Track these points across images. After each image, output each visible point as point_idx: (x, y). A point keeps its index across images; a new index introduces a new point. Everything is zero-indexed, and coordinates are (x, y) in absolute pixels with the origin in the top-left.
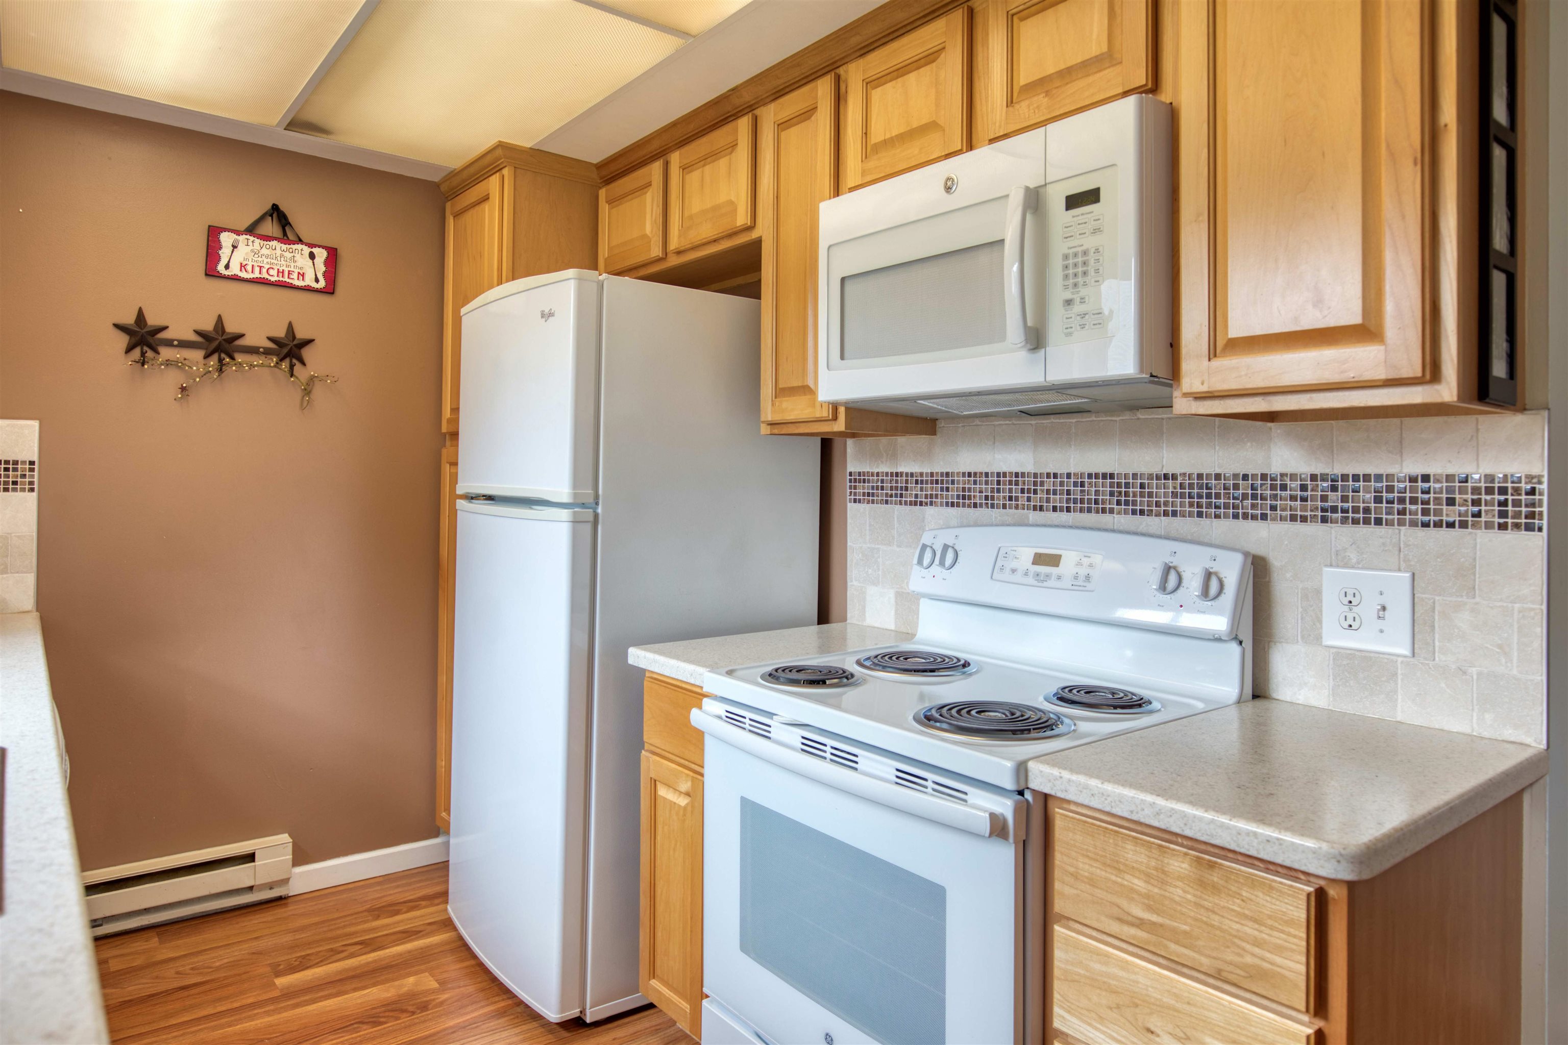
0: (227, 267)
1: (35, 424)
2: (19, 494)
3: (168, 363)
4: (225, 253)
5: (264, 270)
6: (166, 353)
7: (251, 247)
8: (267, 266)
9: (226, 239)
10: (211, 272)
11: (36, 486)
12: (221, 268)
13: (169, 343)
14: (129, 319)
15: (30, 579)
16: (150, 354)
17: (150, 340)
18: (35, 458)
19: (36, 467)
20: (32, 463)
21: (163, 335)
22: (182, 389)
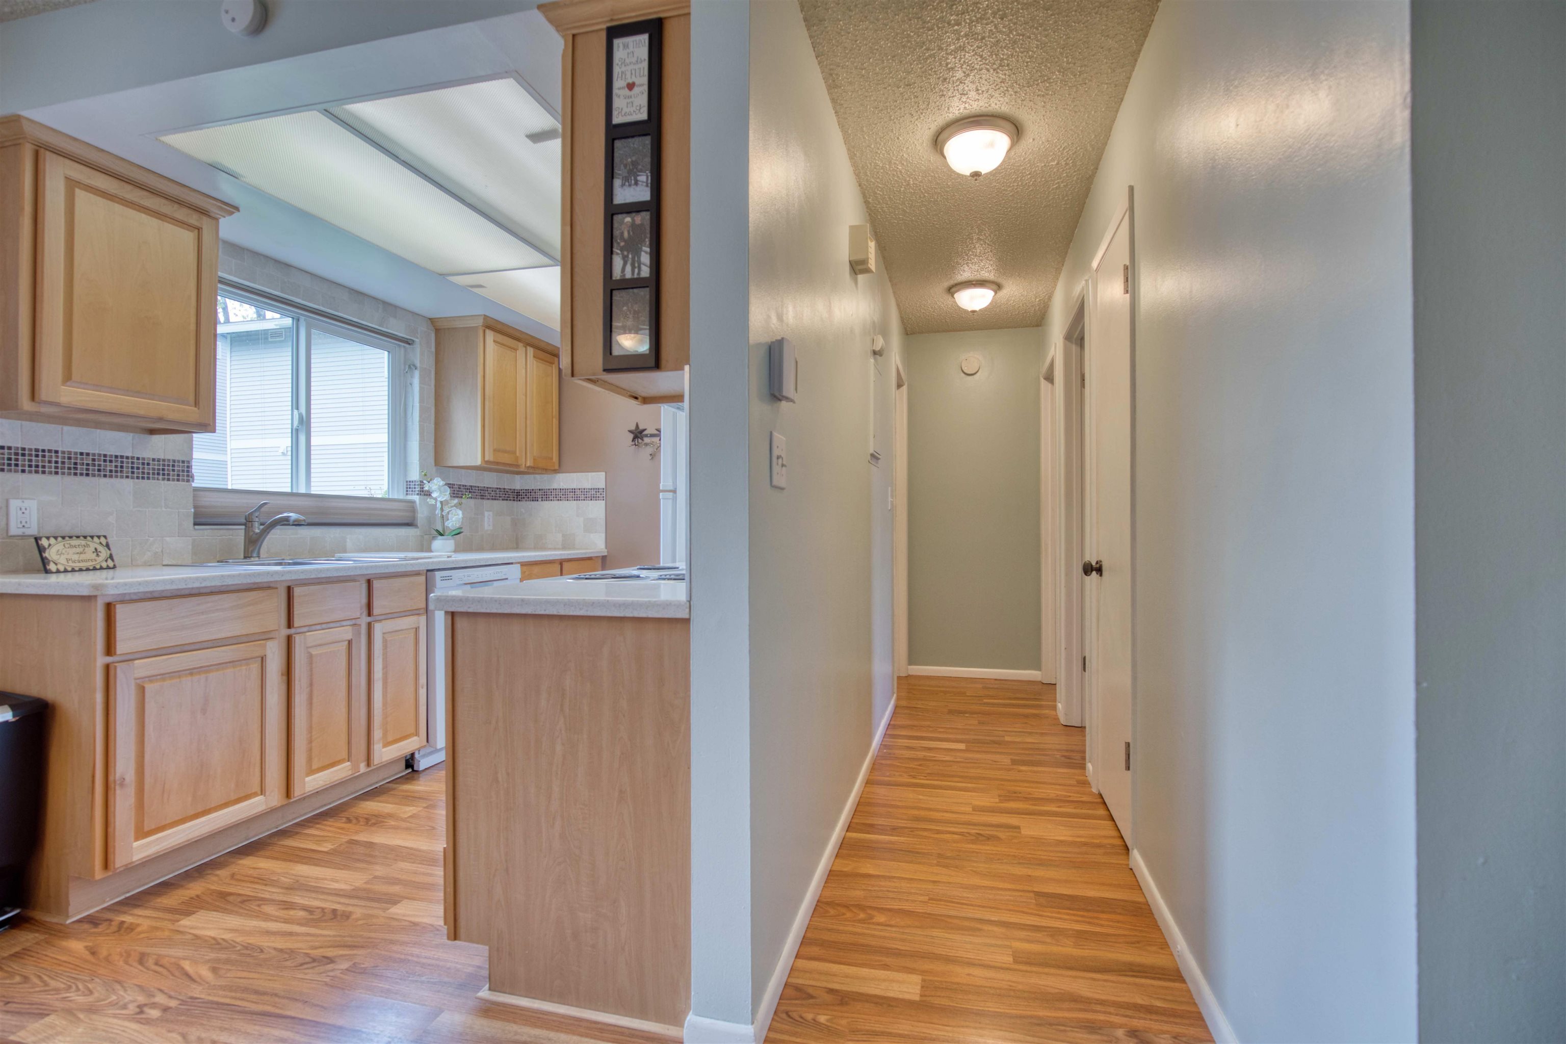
1: (604, 473)
2: (600, 501)
3: (646, 445)
6: (647, 440)
11: (604, 498)
13: (646, 436)
14: (633, 428)
15: (603, 535)
16: (640, 441)
17: (639, 435)
18: (604, 487)
19: (605, 490)
20: (603, 489)
21: (645, 433)
22: (651, 455)
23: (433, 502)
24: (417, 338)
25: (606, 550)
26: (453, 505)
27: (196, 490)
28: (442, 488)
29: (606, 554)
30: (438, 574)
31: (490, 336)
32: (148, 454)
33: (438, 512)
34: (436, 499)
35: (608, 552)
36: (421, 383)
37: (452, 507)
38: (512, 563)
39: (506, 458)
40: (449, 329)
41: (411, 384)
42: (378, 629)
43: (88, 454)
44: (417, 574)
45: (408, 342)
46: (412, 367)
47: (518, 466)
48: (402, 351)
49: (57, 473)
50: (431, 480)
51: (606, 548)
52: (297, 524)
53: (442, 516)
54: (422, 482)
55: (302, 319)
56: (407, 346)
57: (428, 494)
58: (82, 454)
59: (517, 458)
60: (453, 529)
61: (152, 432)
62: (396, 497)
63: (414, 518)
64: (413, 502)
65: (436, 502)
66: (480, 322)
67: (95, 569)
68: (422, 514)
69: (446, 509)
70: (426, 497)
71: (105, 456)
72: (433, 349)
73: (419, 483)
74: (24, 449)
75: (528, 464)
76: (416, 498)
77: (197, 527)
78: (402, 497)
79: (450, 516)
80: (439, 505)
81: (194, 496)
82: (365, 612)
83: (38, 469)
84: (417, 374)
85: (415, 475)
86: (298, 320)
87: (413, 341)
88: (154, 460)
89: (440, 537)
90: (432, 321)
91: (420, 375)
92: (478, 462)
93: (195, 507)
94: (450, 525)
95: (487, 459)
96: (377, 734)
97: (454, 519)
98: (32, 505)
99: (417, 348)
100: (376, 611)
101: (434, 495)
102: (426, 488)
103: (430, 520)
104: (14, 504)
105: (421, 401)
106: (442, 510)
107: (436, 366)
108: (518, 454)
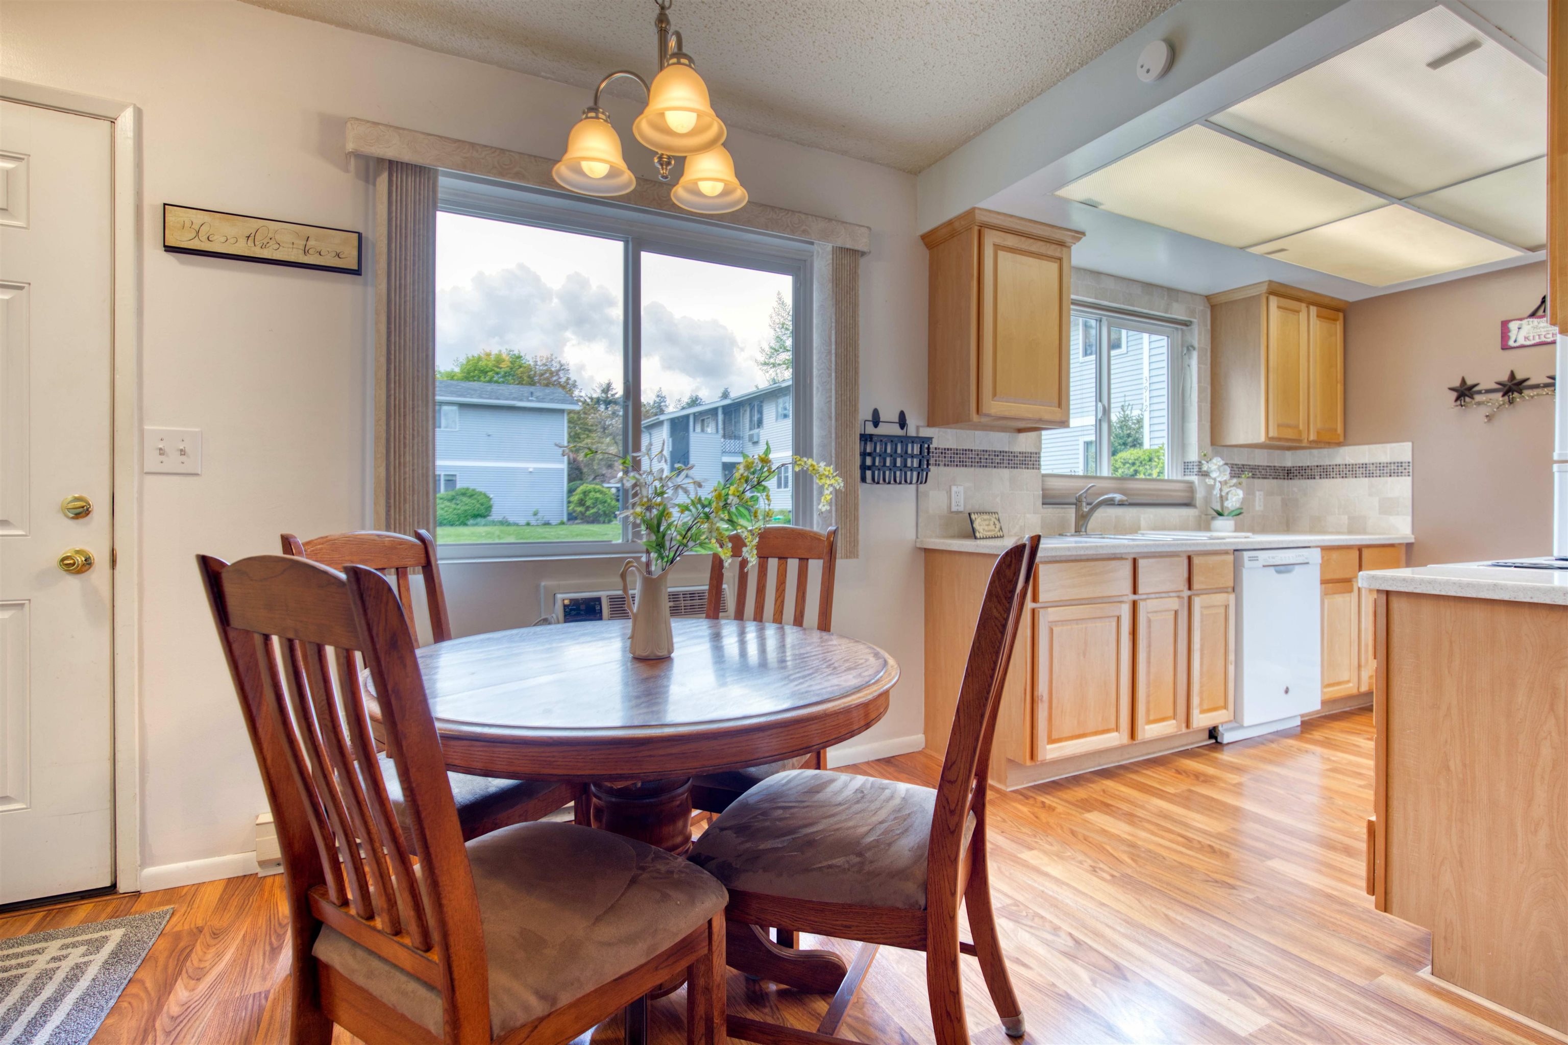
0: (1515, 341)
1: (1410, 444)
2: (1404, 478)
3: (1479, 404)
4: (1513, 335)
5: (1542, 337)
6: (1478, 398)
7: (1532, 325)
8: (1544, 333)
9: (1513, 326)
10: (1505, 347)
11: (1411, 474)
12: (1511, 343)
13: (1479, 392)
14: (1457, 383)
15: (1409, 519)
16: (1467, 399)
17: (1467, 393)
18: (1410, 460)
19: (1411, 464)
20: (1409, 462)
21: (1476, 389)
22: (1487, 416)
23: (1210, 482)
24: (1195, 318)
25: (1413, 536)
26: (1232, 484)
27: (1044, 476)
28: (1222, 469)
29: (1412, 540)
30: (1246, 555)
31: (1274, 301)
32: (1017, 449)
33: (1216, 492)
34: (1215, 479)
35: (1415, 538)
36: (1199, 363)
37: (1231, 486)
38: (1309, 547)
39: (1290, 434)
40: (1226, 303)
41: (1189, 366)
42: (1197, 602)
43: (986, 451)
44: (1226, 553)
45: (1187, 324)
46: (1190, 348)
47: (1300, 441)
48: (1180, 332)
49: (972, 466)
50: (1210, 460)
51: (1413, 533)
52: (1121, 504)
53: (1221, 497)
54: (1200, 462)
55: (1104, 319)
56: (1184, 328)
57: (1206, 474)
58: (983, 451)
59: (1300, 432)
60: (1233, 509)
61: (1020, 431)
62: (1175, 478)
63: (1192, 498)
64: (1191, 483)
65: (1215, 483)
66: (1264, 288)
67: (995, 537)
68: (1200, 495)
69: (1226, 490)
70: (1203, 477)
71: (995, 451)
72: (1209, 327)
73: (1197, 464)
74: (957, 450)
75: (1312, 438)
76: (1194, 478)
77: (1044, 506)
78: (1180, 478)
79: (1230, 496)
80: (1218, 485)
81: (1043, 481)
82: (1187, 586)
83: (962, 464)
84: (1195, 355)
85: (1193, 455)
86: (1100, 321)
87: (1191, 322)
88: (1020, 453)
89: (1221, 518)
90: (1208, 298)
91: (1199, 356)
92: (1262, 439)
93: (1043, 490)
94: (1230, 506)
95: (1271, 434)
96: (1195, 701)
97: (1234, 499)
98: (961, 489)
99: (1195, 328)
100: (1196, 586)
101: (1214, 475)
102: (1205, 468)
103: (1207, 500)
104: (954, 489)
105: (1199, 382)
106: (1221, 490)
107: (1212, 343)
108: (1301, 427)
